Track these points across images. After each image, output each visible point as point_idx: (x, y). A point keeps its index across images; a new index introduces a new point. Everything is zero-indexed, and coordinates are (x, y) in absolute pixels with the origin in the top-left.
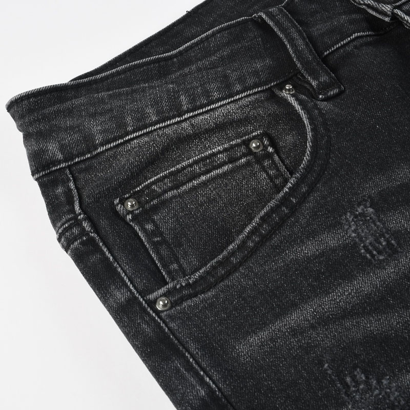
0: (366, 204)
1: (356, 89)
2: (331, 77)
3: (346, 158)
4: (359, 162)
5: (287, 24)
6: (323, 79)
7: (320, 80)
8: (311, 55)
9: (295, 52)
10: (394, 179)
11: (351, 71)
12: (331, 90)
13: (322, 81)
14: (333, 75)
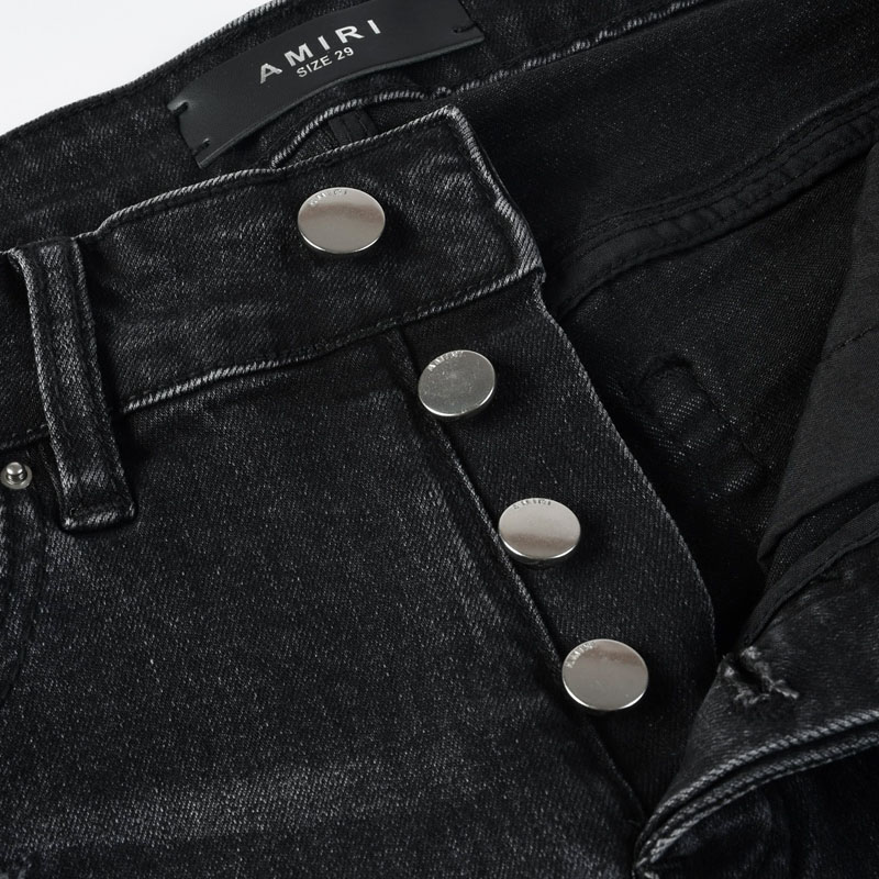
0: (18, 871)
1: (160, 529)
2: (112, 477)
3: (33, 732)
4: (57, 755)
5: (62, 302)
6: (90, 477)
7: (83, 479)
8: (88, 404)
9: (50, 389)
10: (116, 827)
11: (173, 474)
12: (98, 513)
13: (88, 481)
14: (122, 473)
